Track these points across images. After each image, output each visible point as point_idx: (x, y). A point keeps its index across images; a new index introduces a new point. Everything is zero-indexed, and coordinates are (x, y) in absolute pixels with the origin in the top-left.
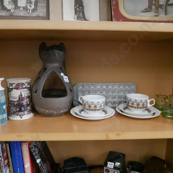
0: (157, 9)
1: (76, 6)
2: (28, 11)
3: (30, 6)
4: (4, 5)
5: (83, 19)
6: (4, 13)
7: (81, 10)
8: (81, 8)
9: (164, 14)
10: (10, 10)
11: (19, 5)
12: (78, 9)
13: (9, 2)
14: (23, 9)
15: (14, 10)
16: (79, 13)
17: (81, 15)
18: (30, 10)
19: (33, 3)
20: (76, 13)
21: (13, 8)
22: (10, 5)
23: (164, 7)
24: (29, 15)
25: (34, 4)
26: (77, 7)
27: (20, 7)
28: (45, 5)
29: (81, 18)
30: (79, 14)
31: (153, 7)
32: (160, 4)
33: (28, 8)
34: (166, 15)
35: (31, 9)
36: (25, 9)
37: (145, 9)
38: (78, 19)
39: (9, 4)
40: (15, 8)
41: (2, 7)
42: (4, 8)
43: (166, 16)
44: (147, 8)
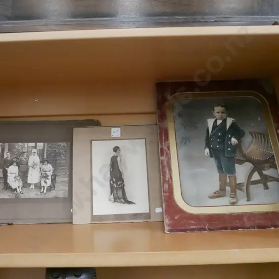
0: (233, 191)
1: (113, 180)
2: (42, 191)
3: (46, 182)
4: (8, 182)
5: (123, 201)
6: (6, 195)
7: (120, 186)
8: (119, 183)
9: (246, 199)
10: (15, 190)
11: (28, 182)
12: (115, 185)
13: (15, 178)
14: (35, 186)
15: (22, 189)
16: (117, 191)
17: (120, 194)
18: (44, 187)
19: (50, 177)
20: (112, 192)
21: (20, 187)
22: (17, 182)
23: (244, 188)
24: (42, 196)
25: (50, 180)
26: (113, 182)
27: (30, 185)
28: (67, 179)
29: (119, 199)
30: (117, 193)
31: (228, 188)
32: (238, 182)
33: (42, 185)
34: (248, 200)
35: (46, 186)
36: (38, 186)
37: (215, 193)
38: (115, 201)
39: (15, 181)
40: (23, 186)
41: (5, 185)
42: (7, 187)
43: (248, 203)
44: (218, 191)
